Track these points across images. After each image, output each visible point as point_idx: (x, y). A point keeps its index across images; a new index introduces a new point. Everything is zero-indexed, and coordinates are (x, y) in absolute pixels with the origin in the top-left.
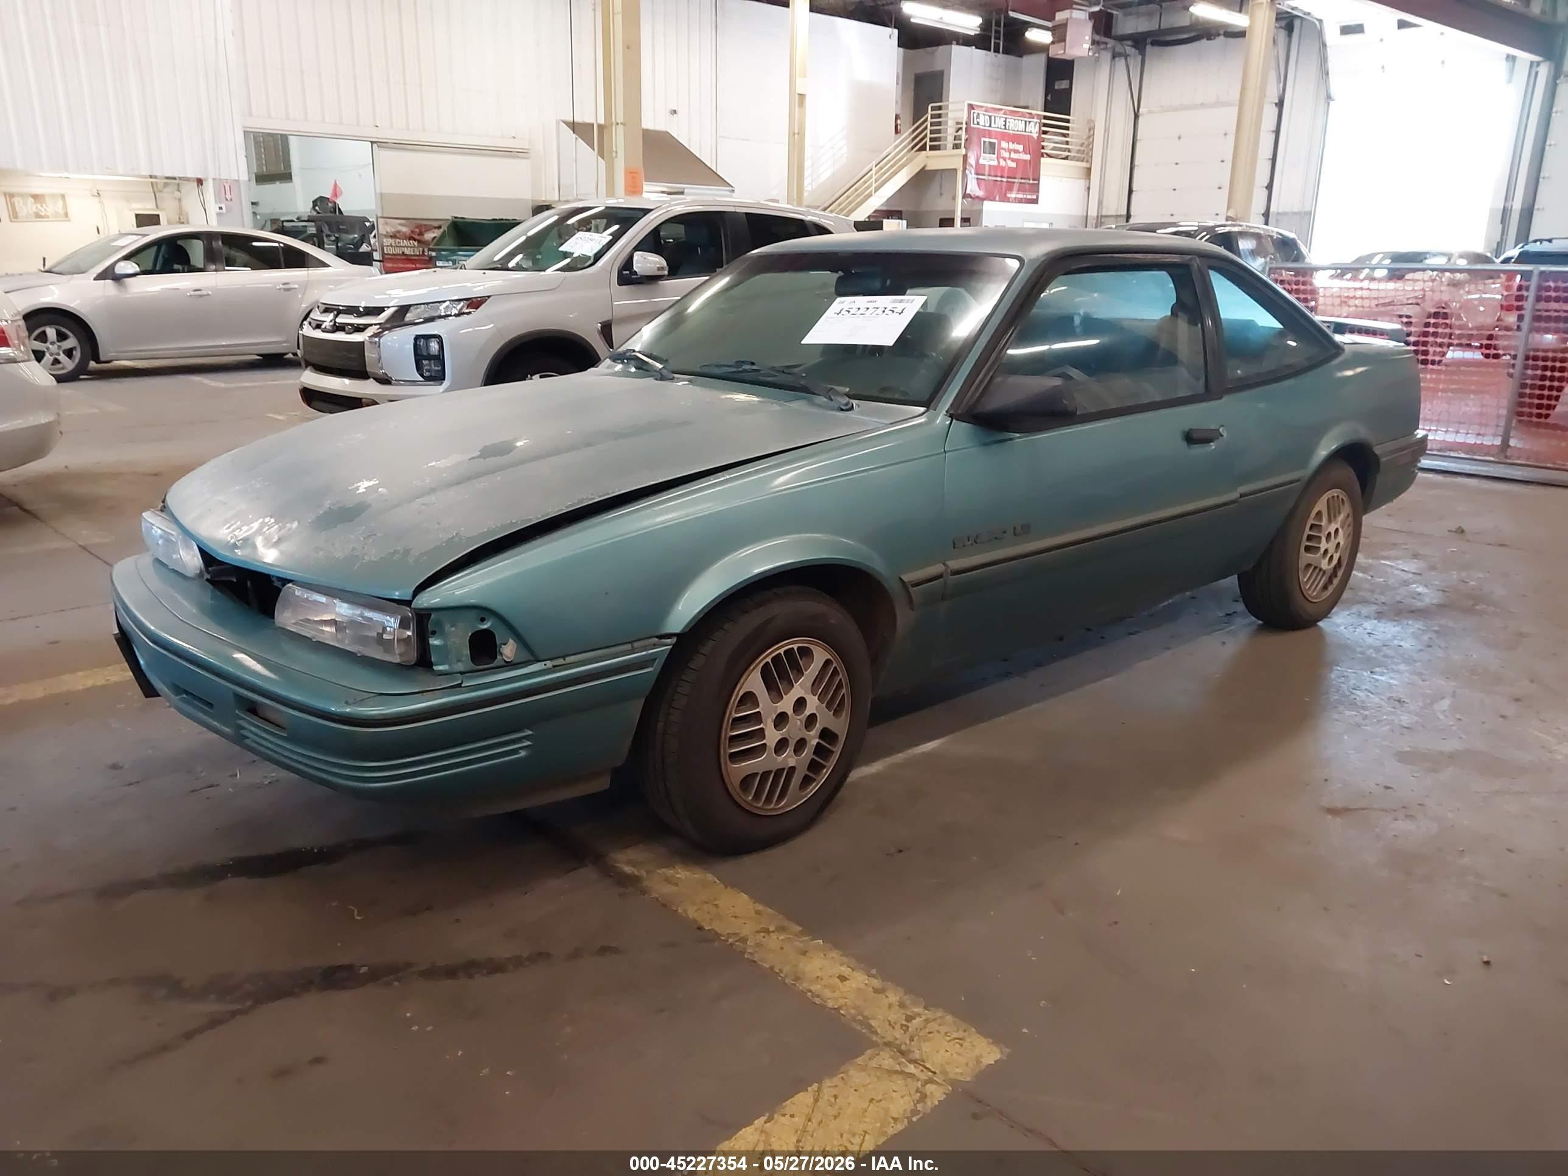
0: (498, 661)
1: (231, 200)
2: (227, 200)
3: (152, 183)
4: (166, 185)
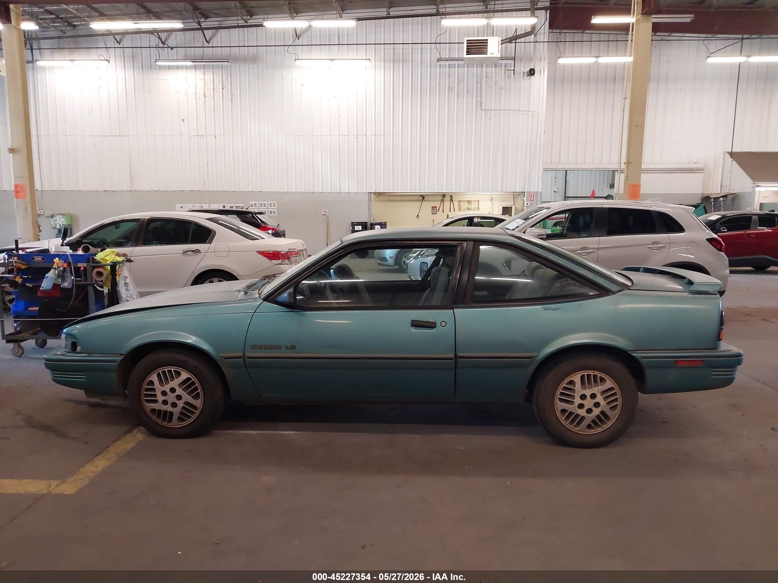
0: (76, 351)
1: (533, 200)
2: (531, 200)
3: (513, 194)
4: (519, 195)
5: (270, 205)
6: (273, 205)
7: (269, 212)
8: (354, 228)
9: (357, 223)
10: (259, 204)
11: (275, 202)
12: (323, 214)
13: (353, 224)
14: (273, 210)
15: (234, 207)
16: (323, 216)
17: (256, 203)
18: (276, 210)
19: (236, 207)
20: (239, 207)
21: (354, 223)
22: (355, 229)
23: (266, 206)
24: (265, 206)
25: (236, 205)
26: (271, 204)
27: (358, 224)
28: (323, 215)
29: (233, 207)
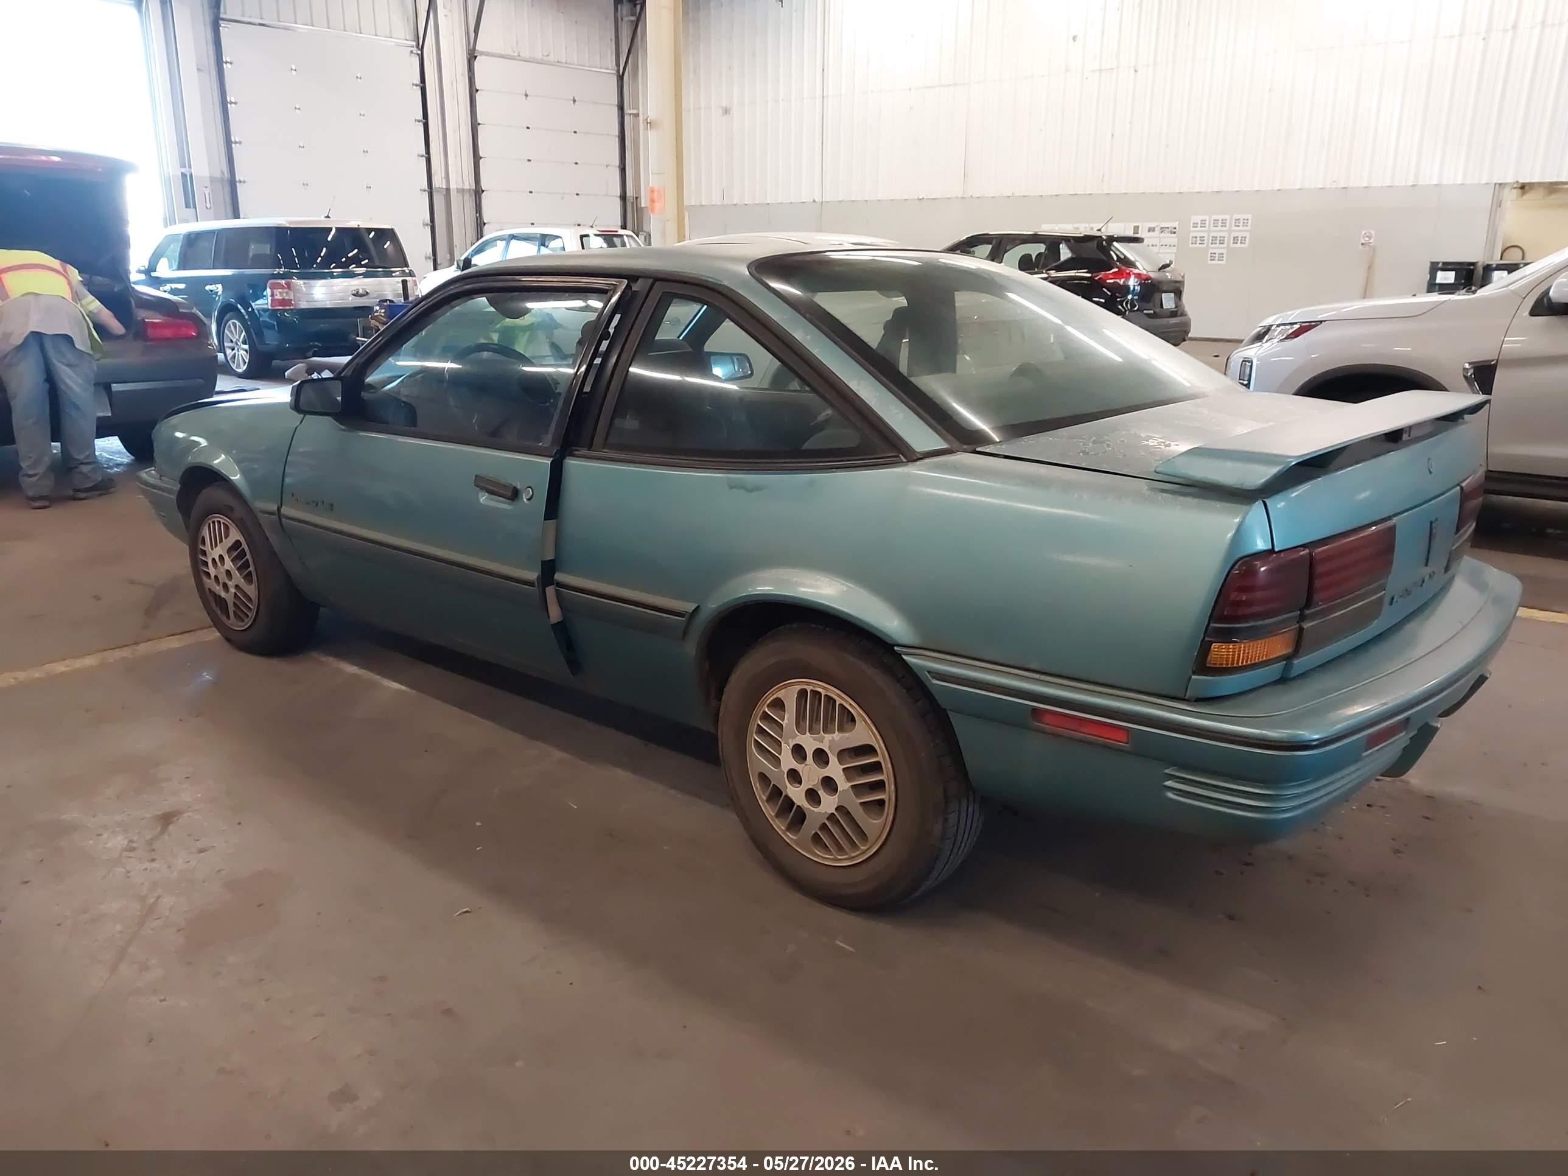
5: (1235, 223)
6: (1244, 223)
7: (1232, 239)
8: (1433, 276)
9: (1444, 263)
10: (1212, 222)
11: (1249, 216)
12: (1363, 242)
13: (1434, 268)
14: (1240, 234)
15: (1156, 229)
16: (1361, 247)
17: (1204, 219)
18: (1247, 235)
19: (1162, 228)
20: (1168, 228)
21: (1438, 263)
22: (1435, 280)
23: (1225, 226)
24: (1224, 224)
25: (1162, 223)
26: (1239, 219)
27: (1447, 267)
28: (1362, 244)
29: (1154, 228)
